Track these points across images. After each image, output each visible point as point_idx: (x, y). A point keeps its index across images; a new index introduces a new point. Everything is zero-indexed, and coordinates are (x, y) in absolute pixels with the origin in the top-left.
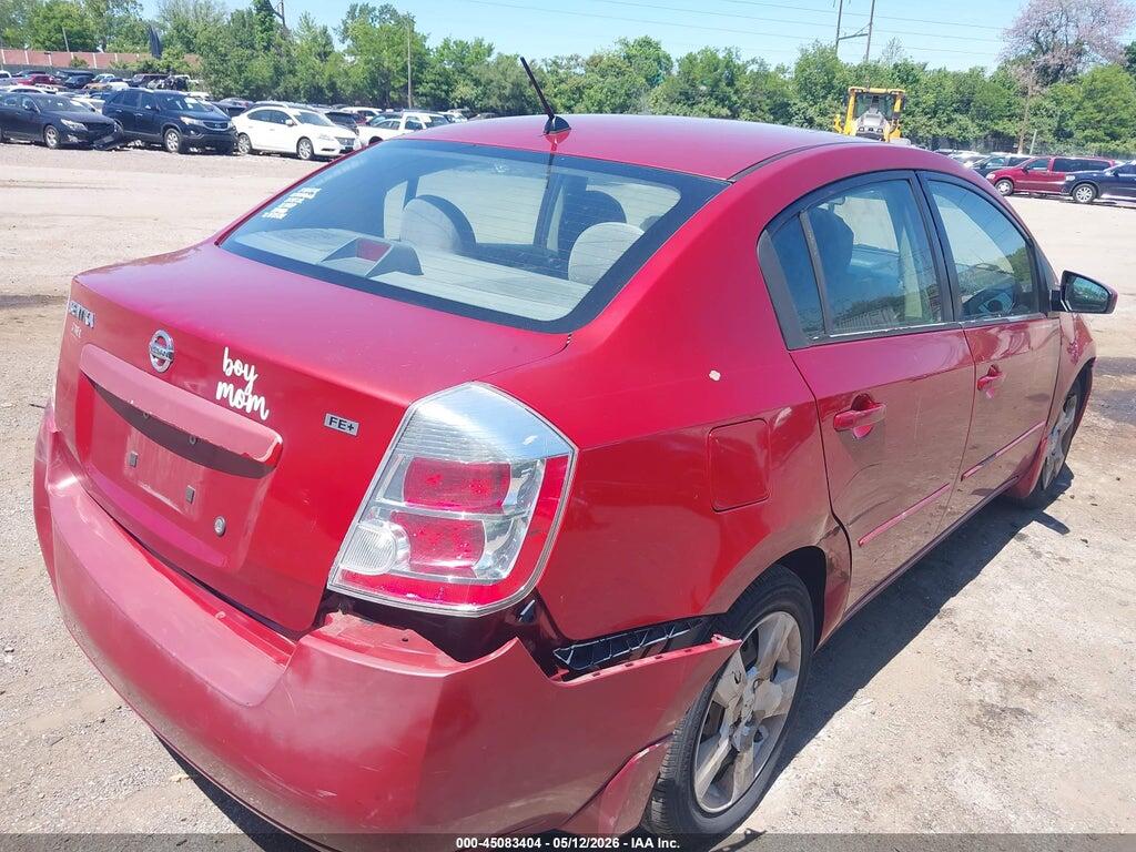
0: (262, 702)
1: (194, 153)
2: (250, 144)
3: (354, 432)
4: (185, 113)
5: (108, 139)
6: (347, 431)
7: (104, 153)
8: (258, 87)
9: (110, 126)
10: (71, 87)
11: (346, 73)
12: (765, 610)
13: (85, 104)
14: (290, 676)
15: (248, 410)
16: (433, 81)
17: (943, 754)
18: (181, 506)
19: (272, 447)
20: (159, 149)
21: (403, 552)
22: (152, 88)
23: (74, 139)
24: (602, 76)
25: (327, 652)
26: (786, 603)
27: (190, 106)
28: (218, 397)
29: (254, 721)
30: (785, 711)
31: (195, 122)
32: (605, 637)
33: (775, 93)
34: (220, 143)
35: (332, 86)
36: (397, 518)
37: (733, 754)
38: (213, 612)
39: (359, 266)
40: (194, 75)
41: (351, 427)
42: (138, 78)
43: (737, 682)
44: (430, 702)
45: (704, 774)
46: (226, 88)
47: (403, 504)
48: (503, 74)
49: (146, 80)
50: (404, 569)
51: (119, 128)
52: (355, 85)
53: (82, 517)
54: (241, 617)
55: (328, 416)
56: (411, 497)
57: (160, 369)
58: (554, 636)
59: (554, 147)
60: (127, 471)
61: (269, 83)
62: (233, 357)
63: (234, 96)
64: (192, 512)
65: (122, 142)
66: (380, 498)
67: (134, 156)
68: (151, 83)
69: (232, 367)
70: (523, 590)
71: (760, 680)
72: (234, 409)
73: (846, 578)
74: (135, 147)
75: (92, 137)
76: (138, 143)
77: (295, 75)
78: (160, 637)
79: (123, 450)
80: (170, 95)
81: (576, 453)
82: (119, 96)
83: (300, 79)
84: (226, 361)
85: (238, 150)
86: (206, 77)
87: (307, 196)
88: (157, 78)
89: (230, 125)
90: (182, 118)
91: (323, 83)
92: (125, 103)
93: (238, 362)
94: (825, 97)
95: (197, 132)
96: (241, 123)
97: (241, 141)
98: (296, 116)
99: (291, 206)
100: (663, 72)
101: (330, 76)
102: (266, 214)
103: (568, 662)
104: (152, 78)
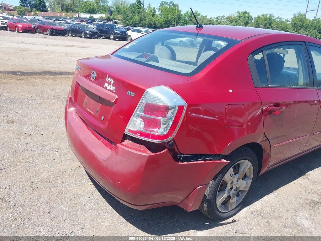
0: (107, 159)
1: (117, 40)
2: (131, 38)
3: (133, 96)
4: (116, 29)
5: (96, 36)
6: (132, 95)
7: (95, 39)
8: (135, 23)
9: (97, 32)
10: (89, 23)
11: (159, 20)
12: (241, 158)
13: (92, 27)
14: (114, 153)
15: (111, 90)
16: (182, 23)
17: (296, 211)
18: (95, 114)
19: (115, 99)
20: (108, 39)
21: (142, 126)
22: (109, 23)
23: (88, 36)
24: (231, 22)
25: (122, 148)
26: (249, 158)
27: (117, 28)
28: (105, 87)
29: (105, 164)
30: (247, 189)
31: (118, 32)
32: (192, 154)
33: (284, 28)
34: (124, 37)
35: (155, 24)
36: (141, 117)
37: (229, 197)
38: (99, 140)
39: (143, 60)
40: (119, 20)
41: (133, 94)
42: (106, 21)
43: (231, 176)
44: (144, 161)
45: (220, 200)
46: (127, 24)
47: (143, 114)
48: (202, 21)
49: (108, 21)
50: (142, 130)
51: (99, 33)
52: (161, 24)
53: (74, 117)
54: (106, 141)
55: (128, 92)
56: (145, 112)
57: (93, 80)
58: (178, 152)
59: (198, 32)
60: (84, 105)
61: (138, 23)
62: (109, 77)
63: (129, 26)
64: (97, 115)
65: (100, 37)
66: (138, 112)
67: (102, 41)
68: (109, 22)
69: (109, 79)
70: (170, 138)
71: (239, 179)
72: (108, 90)
73: (269, 155)
74: (103, 38)
75: (93, 35)
76: (104, 37)
77: (145, 20)
78: (87, 144)
79: (84, 100)
80: (112, 25)
81: (187, 105)
82: (100, 25)
83: (147, 21)
84: (107, 78)
85: (128, 40)
86: (122, 21)
87: (134, 43)
88: (110, 21)
89: (127, 33)
90: (115, 31)
91: (152, 22)
92: (101, 27)
93: (110, 78)
94: (300, 29)
95: (118, 35)
96: (129, 33)
97: (129, 37)
98: (144, 31)
99: (130, 46)
100: (249, 21)
101: (154, 21)
102: (124, 48)
103: (181, 159)
104: (109, 21)
